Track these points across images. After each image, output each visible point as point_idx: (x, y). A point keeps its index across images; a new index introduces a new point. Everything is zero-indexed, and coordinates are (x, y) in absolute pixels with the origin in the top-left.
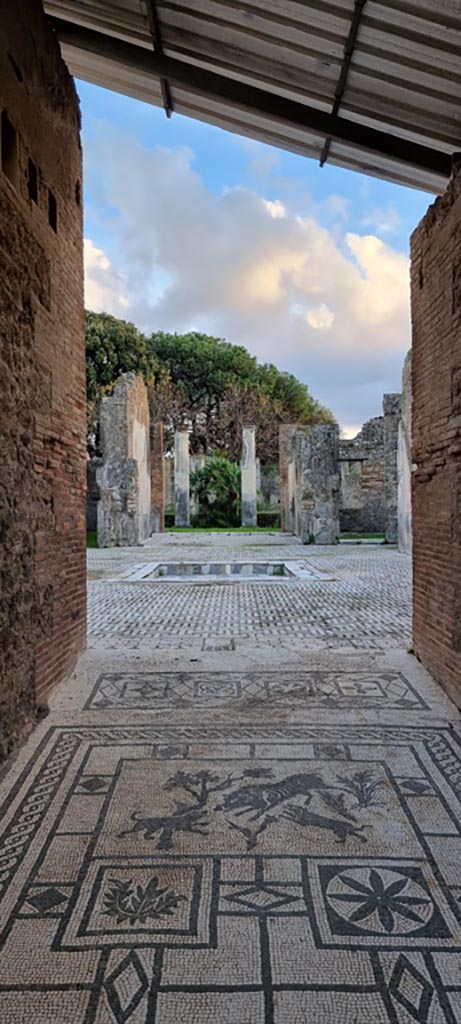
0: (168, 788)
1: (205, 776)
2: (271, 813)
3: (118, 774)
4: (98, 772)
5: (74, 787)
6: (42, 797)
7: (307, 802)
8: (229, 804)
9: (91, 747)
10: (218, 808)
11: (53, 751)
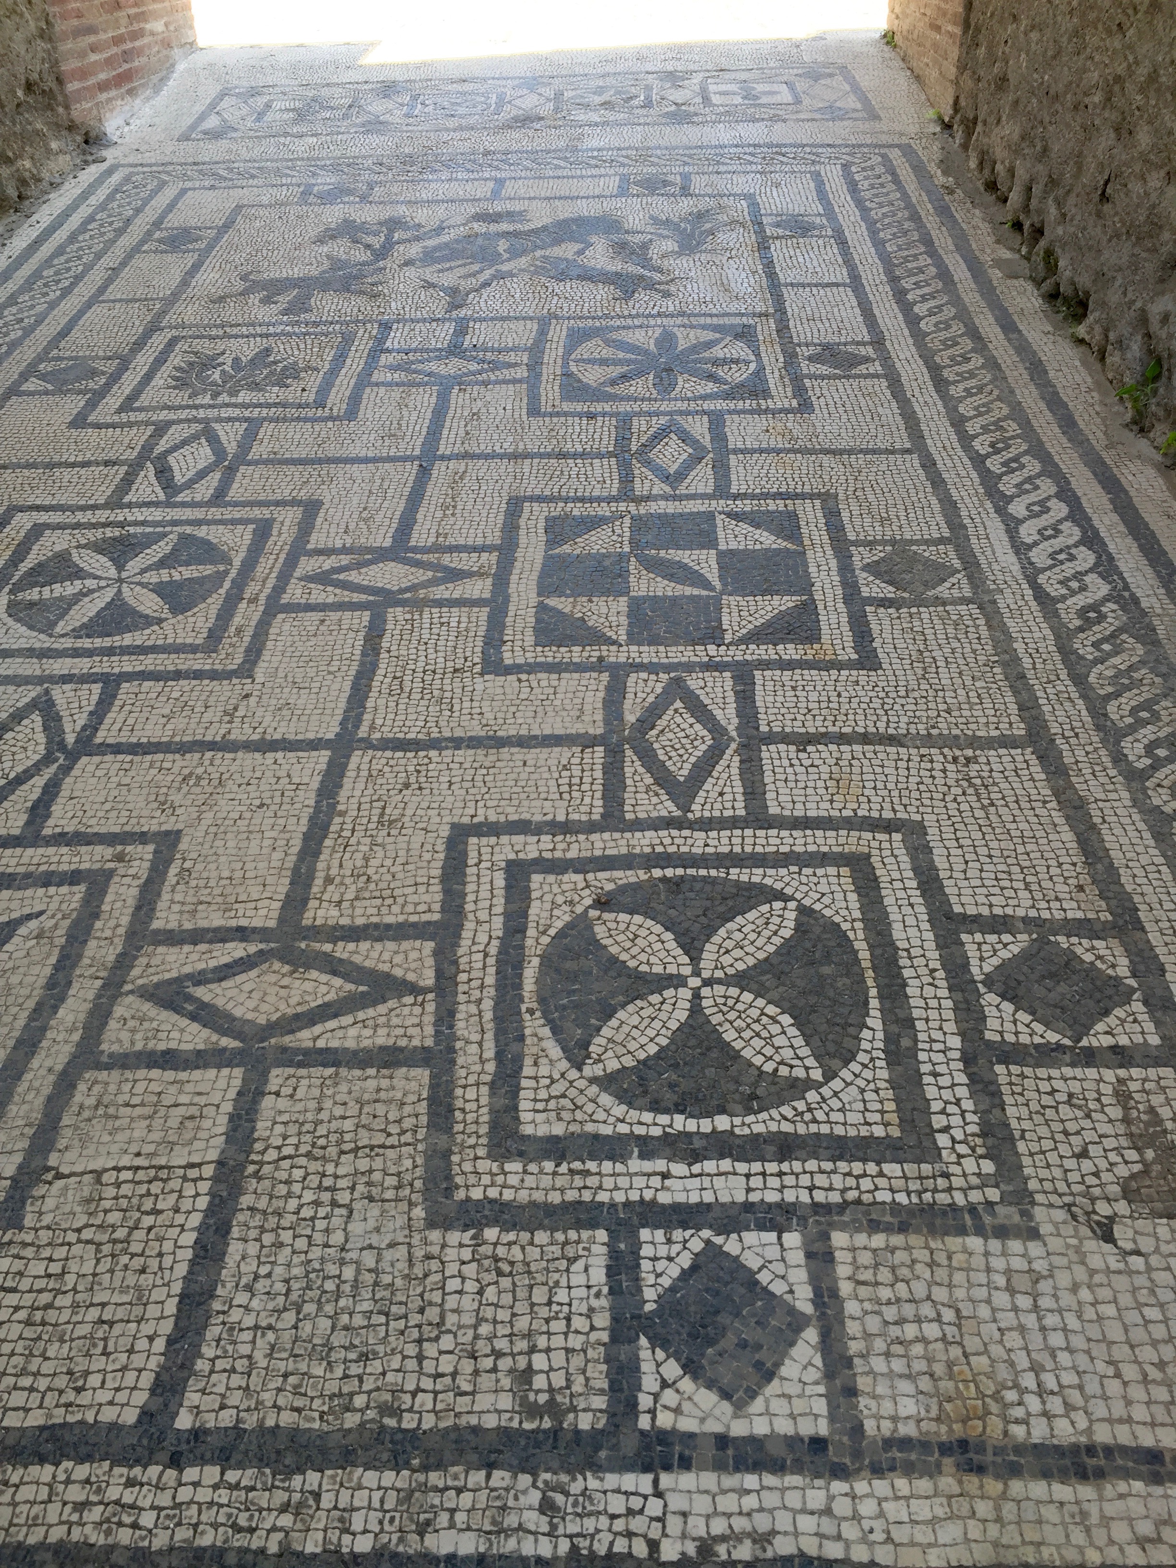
0: (320, 240)
1: (393, 224)
2: (505, 267)
3: (228, 226)
4: (193, 223)
5: (143, 242)
6: (79, 258)
7: (581, 252)
8: (429, 257)
9: (184, 191)
10: (408, 263)
11: (110, 198)
